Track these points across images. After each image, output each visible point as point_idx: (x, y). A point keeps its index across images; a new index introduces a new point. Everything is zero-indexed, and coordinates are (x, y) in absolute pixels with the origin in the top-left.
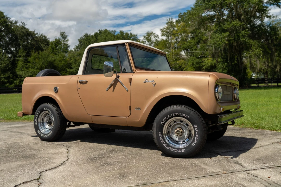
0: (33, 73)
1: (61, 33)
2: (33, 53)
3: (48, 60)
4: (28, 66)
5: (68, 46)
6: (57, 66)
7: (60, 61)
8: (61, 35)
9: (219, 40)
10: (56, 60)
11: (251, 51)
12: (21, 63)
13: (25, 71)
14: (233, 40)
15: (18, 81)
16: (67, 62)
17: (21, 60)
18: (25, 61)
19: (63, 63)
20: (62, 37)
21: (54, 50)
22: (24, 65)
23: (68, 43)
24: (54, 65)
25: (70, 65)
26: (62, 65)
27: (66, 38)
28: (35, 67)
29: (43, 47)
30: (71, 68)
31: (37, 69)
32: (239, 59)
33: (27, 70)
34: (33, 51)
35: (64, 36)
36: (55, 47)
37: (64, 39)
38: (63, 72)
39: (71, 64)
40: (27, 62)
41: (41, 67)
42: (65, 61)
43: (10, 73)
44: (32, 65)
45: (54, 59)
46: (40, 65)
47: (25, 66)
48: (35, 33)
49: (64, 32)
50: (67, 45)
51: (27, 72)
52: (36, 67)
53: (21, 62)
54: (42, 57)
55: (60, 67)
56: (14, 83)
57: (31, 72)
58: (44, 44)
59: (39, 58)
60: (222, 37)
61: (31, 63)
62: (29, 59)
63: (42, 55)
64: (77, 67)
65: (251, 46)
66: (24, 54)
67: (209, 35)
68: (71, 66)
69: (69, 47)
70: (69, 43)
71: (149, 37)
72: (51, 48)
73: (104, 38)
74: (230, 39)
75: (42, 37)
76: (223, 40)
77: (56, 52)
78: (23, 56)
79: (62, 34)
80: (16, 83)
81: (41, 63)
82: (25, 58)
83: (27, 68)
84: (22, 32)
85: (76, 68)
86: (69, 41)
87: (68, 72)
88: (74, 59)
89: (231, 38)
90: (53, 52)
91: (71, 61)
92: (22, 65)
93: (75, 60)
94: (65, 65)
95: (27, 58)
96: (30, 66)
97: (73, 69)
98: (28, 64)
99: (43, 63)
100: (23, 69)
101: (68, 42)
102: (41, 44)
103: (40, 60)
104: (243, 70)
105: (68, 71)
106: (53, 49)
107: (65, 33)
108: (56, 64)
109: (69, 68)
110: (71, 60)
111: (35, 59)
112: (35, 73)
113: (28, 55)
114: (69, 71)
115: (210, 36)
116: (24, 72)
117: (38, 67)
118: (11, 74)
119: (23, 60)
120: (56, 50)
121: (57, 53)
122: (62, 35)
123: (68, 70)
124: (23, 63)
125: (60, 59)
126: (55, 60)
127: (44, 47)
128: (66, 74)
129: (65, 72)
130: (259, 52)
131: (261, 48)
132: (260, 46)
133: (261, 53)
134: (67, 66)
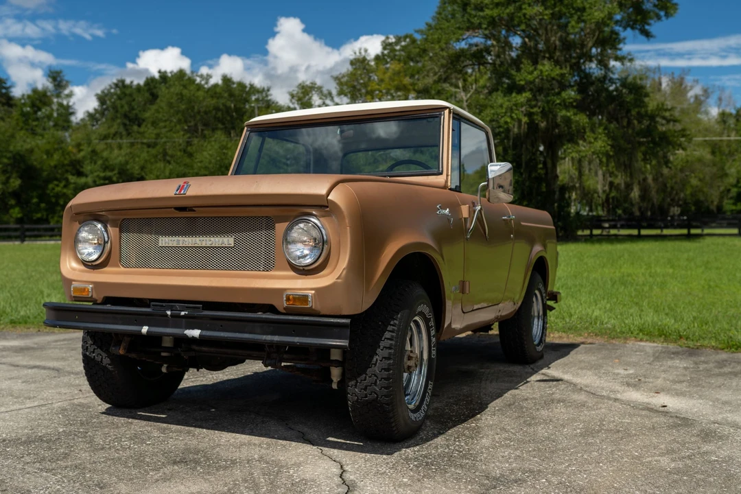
1: (51, 72)
3: (11, 148)
5: (71, 111)
6: (38, 167)
7: (48, 153)
8: (50, 80)
9: (506, 113)
10: (36, 150)
11: (585, 144)
14: (540, 115)
16: (70, 157)
19: (57, 160)
20: (54, 85)
21: (30, 121)
23: (71, 104)
24: (29, 163)
25: (78, 167)
26: (53, 163)
27: (65, 89)
30: (80, 174)
32: (549, 165)
35: (60, 81)
36: (31, 111)
37: (58, 91)
38: (57, 186)
39: (79, 163)
42: (63, 154)
45: (28, 146)
49: (61, 72)
50: (68, 107)
55: (47, 171)
60: (514, 105)
64: (98, 170)
65: (585, 132)
67: (465, 98)
68: (81, 170)
69: (73, 113)
70: (74, 104)
71: (305, 97)
72: (21, 114)
73: (177, 94)
74: (532, 110)
76: (516, 114)
77: (36, 126)
79: (55, 74)
85: (96, 174)
86: (73, 96)
87: (72, 186)
88: (90, 149)
89: (535, 110)
90: (27, 127)
91: (82, 154)
93: (94, 152)
94: (63, 165)
97: (87, 176)
101: (72, 101)
104: (557, 193)
105: (72, 181)
106: (25, 116)
107: (64, 74)
108: (36, 160)
109: (73, 175)
110: (80, 151)
114: (75, 183)
115: (467, 101)
120: (34, 120)
121: (39, 131)
122: (54, 79)
123: (72, 179)
125: (48, 147)
126: (32, 150)
128: (65, 190)
129: (62, 184)
130: (604, 147)
131: (609, 138)
132: (604, 133)
133: (607, 151)
134: (69, 168)
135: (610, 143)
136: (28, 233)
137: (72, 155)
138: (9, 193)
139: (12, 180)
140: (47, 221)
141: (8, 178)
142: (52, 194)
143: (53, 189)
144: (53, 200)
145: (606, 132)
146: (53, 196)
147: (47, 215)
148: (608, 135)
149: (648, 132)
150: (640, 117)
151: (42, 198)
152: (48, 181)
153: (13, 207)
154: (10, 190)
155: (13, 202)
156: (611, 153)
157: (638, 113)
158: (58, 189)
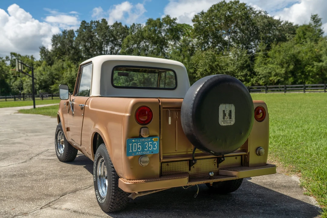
0: (272, 69)
1: (312, 16)
2: (274, 45)
3: (289, 53)
4: (267, 61)
5: (322, 32)
6: (301, 60)
7: (306, 53)
8: (312, 19)
10: (301, 52)
12: (260, 59)
13: (263, 68)
15: (255, 79)
16: (316, 53)
17: (260, 55)
18: (264, 56)
19: (309, 56)
20: (314, 22)
21: (302, 39)
22: (262, 60)
23: (321, 29)
24: (297, 58)
25: (319, 58)
26: (307, 57)
27: (319, 22)
28: (274, 63)
29: (287, 36)
30: (321, 61)
31: (277, 64)
33: (265, 66)
34: (273, 44)
35: (316, 20)
36: (302, 35)
37: (316, 24)
38: (309, 67)
39: (321, 56)
40: (267, 57)
41: (281, 62)
42: (312, 53)
43: (247, 71)
44: (272, 60)
46: (280, 60)
47: (264, 62)
48: (281, 20)
50: (320, 31)
51: (266, 68)
52: (276, 63)
53: (260, 57)
54: (283, 50)
55: (305, 61)
56: (251, 82)
57: (270, 68)
58: (289, 33)
59: (279, 51)
61: (271, 58)
62: (269, 53)
63: (283, 47)
66: (264, 48)
68: (321, 59)
70: (323, 28)
72: (298, 37)
75: (287, 24)
77: (303, 41)
78: (263, 51)
79: (314, 17)
80: (253, 81)
81: (281, 57)
82: (264, 53)
83: (265, 64)
84: (263, 22)
86: (322, 25)
87: (315, 67)
90: (300, 42)
92: (261, 60)
94: (312, 58)
95: (266, 52)
96: (269, 61)
98: (267, 59)
99: (284, 57)
100: (261, 66)
102: (286, 33)
103: (281, 53)
105: (315, 65)
106: (300, 38)
107: (318, 15)
108: (300, 57)
110: (321, 50)
111: (275, 52)
112: (274, 69)
113: (269, 48)
116: (261, 68)
117: (278, 62)
118: (249, 71)
119: (262, 55)
121: (304, 43)
122: (314, 19)
123: (315, 63)
124: (262, 58)
125: (307, 50)
126: (299, 52)
127: (289, 37)
128: (312, 69)
129: (311, 67)
134: (315, 59)
136: (288, 89)
137: (317, 53)
138: (289, 71)
139: (290, 66)
140: (304, 83)
141: (289, 65)
142: (306, 71)
143: (307, 69)
144: (307, 74)
146: (307, 72)
147: (305, 80)
151: (303, 73)
152: (306, 65)
153: (290, 77)
154: (289, 70)
155: (290, 75)
158: (309, 69)
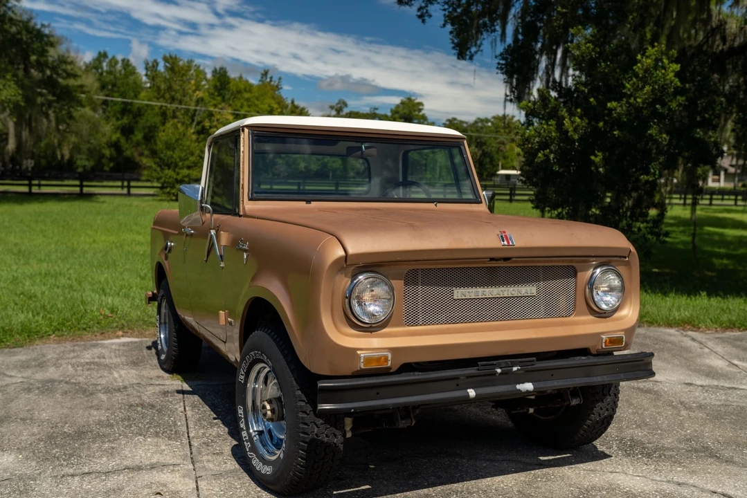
130: (15, 95)
131: (18, 86)
132: (14, 81)
133: (18, 101)
135: (20, 92)
145: (15, 79)
148: (16, 83)
149: (50, 83)
150: (41, 66)
156: (23, 104)
157: (38, 61)
